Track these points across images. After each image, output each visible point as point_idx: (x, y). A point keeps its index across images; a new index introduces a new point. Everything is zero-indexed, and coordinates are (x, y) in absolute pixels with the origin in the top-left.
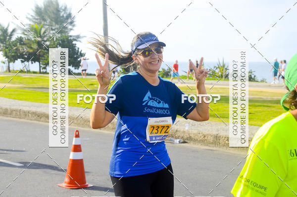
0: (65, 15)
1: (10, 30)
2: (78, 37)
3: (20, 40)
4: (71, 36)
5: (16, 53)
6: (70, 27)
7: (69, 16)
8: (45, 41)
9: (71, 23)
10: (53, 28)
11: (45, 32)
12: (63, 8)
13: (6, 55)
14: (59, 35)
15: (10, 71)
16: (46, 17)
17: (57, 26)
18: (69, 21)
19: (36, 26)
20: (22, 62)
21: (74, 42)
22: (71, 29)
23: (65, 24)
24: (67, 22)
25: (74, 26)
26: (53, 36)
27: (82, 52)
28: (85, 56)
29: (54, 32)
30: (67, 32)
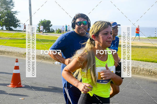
0: (9, 1)
2: (16, 12)
4: (12, 12)
7: (11, 1)
9: (12, 5)
10: (3, 7)
14: (6, 11)
17: (5, 6)
21: (14, 15)
22: (12, 8)
23: (9, 6)
24: (10, 5)
25: (14, 6)
26: (3, 11)
27: (18, 20)
28: (20, 22)
29: (3, 9)
30: (10, 9)
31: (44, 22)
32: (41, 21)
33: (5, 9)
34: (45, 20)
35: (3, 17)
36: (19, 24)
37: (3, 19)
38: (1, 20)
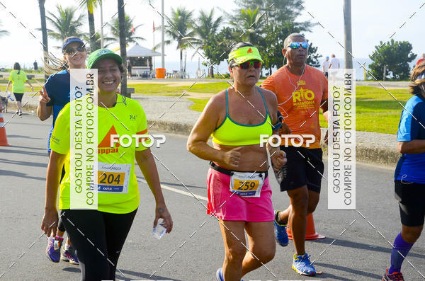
1: (214, 20)
2: (307, 24)
3: (227, 33)
4: (297, 24)
5: (221, 50)
6: (296, 10)
8: (261, 33)
9: (298, 4)
10: (272, 13)
11: (260, 20)
13: (209, 55)
14: (280, 23)
15: (213, 77)
17: (278, 11)
19: (249, 12)
22: (298, 14)
23: (288, 7)
24: (292, 4)
25: (302, 8)
26: (272, 25)
27: (312, 47)
28: (317, 52)
29: (273, 18)
30: (291, 18)
31: (389, 49)
32: (381, 47)
33: (279, 19)
34: (392, 41)
35: (272, 42)
36: (316, 57)
37: (272, 46)
38: (267, 50)
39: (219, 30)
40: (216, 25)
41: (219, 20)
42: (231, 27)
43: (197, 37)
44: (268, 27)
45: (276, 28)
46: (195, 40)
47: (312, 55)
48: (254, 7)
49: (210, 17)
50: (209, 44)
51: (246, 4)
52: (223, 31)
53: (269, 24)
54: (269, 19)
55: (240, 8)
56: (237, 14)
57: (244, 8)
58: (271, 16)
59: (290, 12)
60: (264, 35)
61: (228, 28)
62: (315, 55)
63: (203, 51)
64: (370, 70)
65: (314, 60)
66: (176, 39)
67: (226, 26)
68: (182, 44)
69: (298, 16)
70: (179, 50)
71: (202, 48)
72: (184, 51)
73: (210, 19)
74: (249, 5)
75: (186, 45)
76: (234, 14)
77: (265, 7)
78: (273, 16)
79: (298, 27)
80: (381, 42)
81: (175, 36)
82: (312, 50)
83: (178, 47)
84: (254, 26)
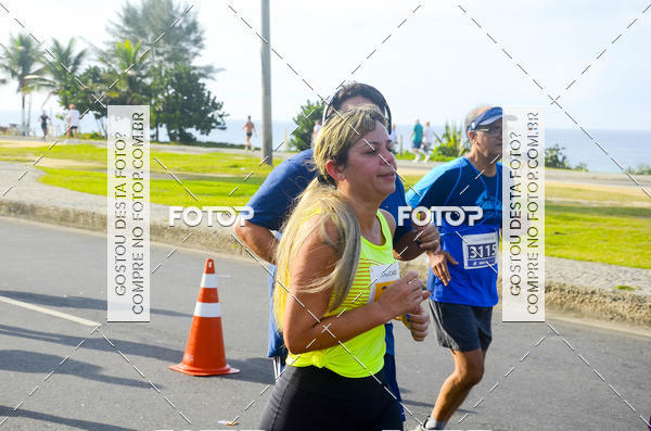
0: (184, 26)
1: (74, 54)
2: (209, 69)
3: (94, 74)
4: (194, 68)
5: (85, 98)
6: (194, 49)
7: (193, 27)
8: (144, 77)
9: (197, 41)
10: (161, 50)
11: (142, 58)
12: (182, 10)
13: (65, 103)
14: (172, 66)
16: (147, 29)
17: (168, 48)
18: (193, 37)
19: (128, 46)
20: (97, 117)
21: (201, 81)
22: (195, 54)
23: (184, 44)
24: (187, 40)
25: (201, 47)
26: (161, 67)
27: (216, 101)
28: (223, 109)
29: (161, 58)
30: (187, 59)
32: (309, 107)
33: (169, 60)
35: (161, 91)
36: (221, 116)
37: (160, 96)
38: (153, 101)
39: (82, 70)
40: (77, 62)
41: (81, 55)
42: (101, 65)
43: (49, 77)
44: (155, 69)
45: (166, 72)
46: (45, 80)
47: (216, 113)
48: (135, 41)
49: (69, 49)
50: (68, 89)
51: (123, 35)
52: (89, 71)
53: (156, 66)
54: (157, 58)
55: (113, 40)
56: (110, 47)
57: (119, 40)
58: (158, 54)
59: (186, 51)
60: (148, 81)
61: (95, 68)
62: (221, 113)
63: (57, 98)
64: (294, 138)
65: (219, 120)
66: (16, 78)
67: (93, 64)
68: (24, 85)
69: (197, 58)
70: (20, 94)
71: (55, 93)
72: (27, 98)
73: (68, 52)
74: (128, 36)
75: (32, 88)
76: (105, 48)
77: (150, 42)
78: (162, 55)
79: (196, 72)
80: (308, 101)
81: (14, 74)
82: (216, 106)
83: (19, 90)
84: (135, 68)
